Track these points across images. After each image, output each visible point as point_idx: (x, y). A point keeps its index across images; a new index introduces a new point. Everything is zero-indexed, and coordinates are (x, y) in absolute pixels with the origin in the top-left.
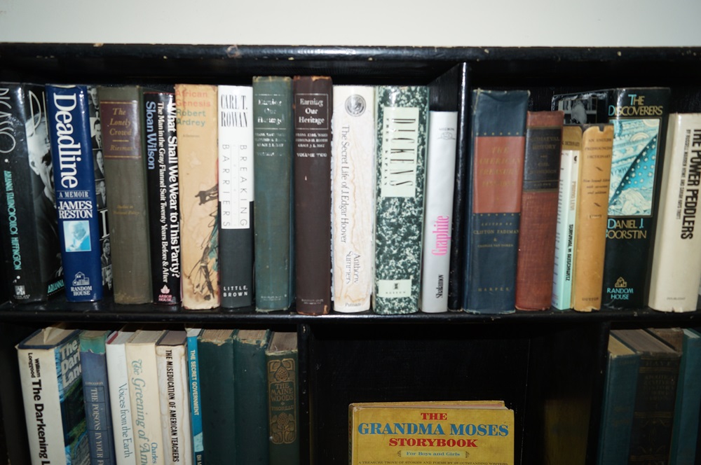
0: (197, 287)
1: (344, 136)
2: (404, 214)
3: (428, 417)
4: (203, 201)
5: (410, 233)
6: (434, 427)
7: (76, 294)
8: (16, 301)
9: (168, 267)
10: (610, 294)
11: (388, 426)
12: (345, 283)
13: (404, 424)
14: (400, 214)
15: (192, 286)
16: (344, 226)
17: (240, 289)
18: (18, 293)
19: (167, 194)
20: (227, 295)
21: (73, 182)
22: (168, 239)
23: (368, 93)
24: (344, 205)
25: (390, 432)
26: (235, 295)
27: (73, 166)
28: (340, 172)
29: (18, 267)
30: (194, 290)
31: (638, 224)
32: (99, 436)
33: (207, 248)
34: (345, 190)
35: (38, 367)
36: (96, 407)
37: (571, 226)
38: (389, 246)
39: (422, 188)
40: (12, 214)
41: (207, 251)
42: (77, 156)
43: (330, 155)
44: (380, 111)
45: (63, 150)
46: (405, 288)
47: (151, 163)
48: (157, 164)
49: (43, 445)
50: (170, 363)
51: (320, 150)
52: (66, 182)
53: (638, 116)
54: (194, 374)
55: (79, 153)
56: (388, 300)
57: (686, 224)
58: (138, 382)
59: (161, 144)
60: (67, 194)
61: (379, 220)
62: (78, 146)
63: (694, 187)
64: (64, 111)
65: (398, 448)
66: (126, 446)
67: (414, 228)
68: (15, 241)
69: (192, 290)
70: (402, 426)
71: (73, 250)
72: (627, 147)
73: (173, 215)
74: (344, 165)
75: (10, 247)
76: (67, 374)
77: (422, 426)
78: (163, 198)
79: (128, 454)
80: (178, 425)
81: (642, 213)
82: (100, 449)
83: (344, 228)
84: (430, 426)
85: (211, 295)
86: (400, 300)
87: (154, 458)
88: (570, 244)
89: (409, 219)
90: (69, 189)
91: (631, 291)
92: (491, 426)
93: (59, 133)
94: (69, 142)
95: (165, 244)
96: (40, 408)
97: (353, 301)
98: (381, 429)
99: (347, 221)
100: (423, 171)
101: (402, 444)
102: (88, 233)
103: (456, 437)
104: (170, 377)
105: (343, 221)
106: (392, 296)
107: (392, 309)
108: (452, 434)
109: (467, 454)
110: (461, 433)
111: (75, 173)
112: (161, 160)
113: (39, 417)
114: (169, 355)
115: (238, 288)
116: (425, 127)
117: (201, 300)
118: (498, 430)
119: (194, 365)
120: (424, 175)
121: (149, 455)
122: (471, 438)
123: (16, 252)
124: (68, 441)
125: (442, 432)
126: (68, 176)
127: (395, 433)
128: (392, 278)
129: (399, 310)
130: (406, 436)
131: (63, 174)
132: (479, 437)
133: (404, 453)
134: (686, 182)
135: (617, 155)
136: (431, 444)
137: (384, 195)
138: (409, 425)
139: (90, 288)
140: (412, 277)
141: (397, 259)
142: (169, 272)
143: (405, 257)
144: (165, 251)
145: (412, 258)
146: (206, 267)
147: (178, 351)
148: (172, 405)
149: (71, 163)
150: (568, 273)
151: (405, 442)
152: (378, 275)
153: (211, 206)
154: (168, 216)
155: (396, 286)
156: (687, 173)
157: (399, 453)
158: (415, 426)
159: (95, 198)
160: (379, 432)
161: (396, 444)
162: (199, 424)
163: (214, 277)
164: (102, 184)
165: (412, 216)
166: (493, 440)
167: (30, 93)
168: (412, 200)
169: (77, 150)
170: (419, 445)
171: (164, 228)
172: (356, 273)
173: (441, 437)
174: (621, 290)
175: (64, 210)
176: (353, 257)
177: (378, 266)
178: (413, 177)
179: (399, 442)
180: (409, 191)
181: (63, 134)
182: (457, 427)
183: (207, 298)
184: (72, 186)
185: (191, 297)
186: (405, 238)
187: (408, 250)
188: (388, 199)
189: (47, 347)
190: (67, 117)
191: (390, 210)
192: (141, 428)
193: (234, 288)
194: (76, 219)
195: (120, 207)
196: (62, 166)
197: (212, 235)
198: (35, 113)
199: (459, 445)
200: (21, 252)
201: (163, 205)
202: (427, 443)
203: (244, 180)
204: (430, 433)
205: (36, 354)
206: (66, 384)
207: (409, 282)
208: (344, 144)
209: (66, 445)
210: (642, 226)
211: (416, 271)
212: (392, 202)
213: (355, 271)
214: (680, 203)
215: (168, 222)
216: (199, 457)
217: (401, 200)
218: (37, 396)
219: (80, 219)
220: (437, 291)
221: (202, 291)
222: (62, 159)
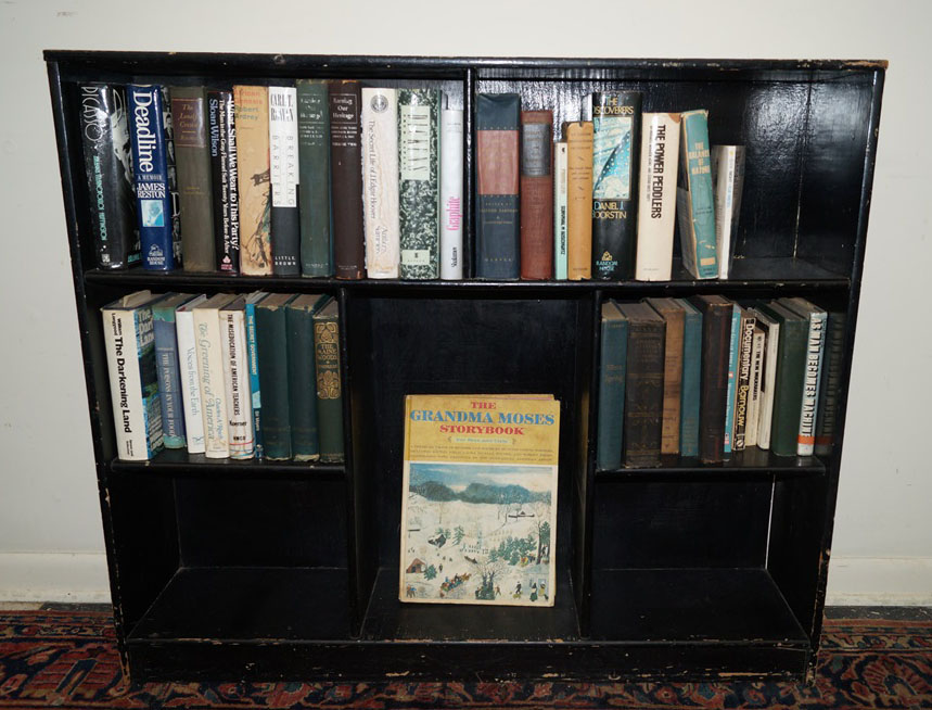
0: (253, 256)
1: (371, 129)
2: (421, 194)
3: (478, 406)
4: (257, 183)
5: (426, 210)
6: (484, 416)
7: (151, 263)
8: (103, 268)
9: (229, 240)
10: (598, 267)
11: (439, 413)
12: (375, 254)
13: (455, 413)
14: (417, 194)
15: (249, 255)
16: (373, 204)
17: (289, 259)
18: (104, 261)
19: (228, 178)
20: (279, 264)
21: (149, 167)
22: (229, 216)
23: (389, 94)
24: (373, 187)
25: (441, 419)
26: (285, 264)
27: (149, 153)
28: (368, 160)
29: (104, 238)
30: (250, 259)
31: (618, 206)
32: (169, 397)
33: (261, 223)
34: (373, 174)
35: (120, 326)
36: (167, 370)
37: (563, 207)
38: (409, 221)
39: (436, 173)
40: (100, 193)
41: (261, 225)
42: (152, 145)
43: (360, 146)
44: (399, 110)
45: (141, 139)
46: (424, 257)
47: (214, 151)
48: (219, 152)
49: (124, 395)
50: (231, 326)
51: (351, 140)
52: (144, 167)
53: (615, 115)
54: (252, 337)
55: (154, 142)
56: (410, 267)
57: (655, 206)
58: (204, 343)
59: (222, 135)
60: (144, 177)
61: (401, 199)
62: (154, 136)
63: (659, 174)
64: (142, 106)
65: (449, 434)
66: (193, 405)
67: (430, 206)
68: (102, 216)
69: (248, 258)
70: (453, 414)
71: (149, 225)
72: (606, 140)
73: (233, 196)
74: (372, 153)
75: (98, 221)
76: (143, 336)
77: (471, 414)
78: (224, 181)
79: (195, 412)
80: (239, 381)
81: (621, 197)
82: (170, 410)
83: (373, 206)
84: (479, 414)
85: (265, 263)
86: (420, 268)
87: (219, 412)
88: (563, 222)
89: (425, 198)
90: (146, 173)
91: (615, 263)
92: (537, 416)
93: (138, 125)
94: (146, 133)
95: (226, 220)
96: (121, 362)
97: (383, 270)
98: (433, 416)
99: (375, 200)
100: (436, 159)
101: (452, 431)
102: (162, 211)
103: (504, 426)
104: (232, 339)
105: (372, 200)
106: (413, 264)
107: (414, 276)
108: (500, 422)
109: (514, 441)
110: (509, 422)
111: (151, 159)
112: (223, 148)
113: (121, 370)
114: (230, 319)
116: (436, 123)
117: (257, 267)
118: (544, 419)
119: (252, 329)
120: (438, 162)
121: (214, 409)
122: (519, 426)
123: (103, 225)
124: (145, 394)
125: (490, 421)
126: (145, 162)
127: (446, 421)
128: (412, 248)
129: (419, 276)
130: (457, 423)
131: (141, 160)
132: (525, 425)
133: (454, 439)
134: (653, 170)
135: (599, 147)
136: (480, 431)
137: (403, 178)
138: (460, 414)
139: (163, 259)
140: (430, 248)
141: (417, 232)
142: (230, 244)
143: (424, 230)
144: (226, 226)
145: (429, 232)
146: (260, 239)
147: (238, 315)
148: (233, 363)
149: (148, 150)
150: (563, 247)
151: (455, 429)
152: (402, 246)
153: (264, 187)
154: (228, 195)
155: (416, 255)
156: (653, 163)
157: (449, 439)
158: (465, 414)
159: (168, 182)
160: (430, 419)
161: (447, 430)
162: (257, 384)
163: (267, 248)
164: (173, 170)
165: (428, 196)
166: (539, 428)
167: (114, 91)
168: (427, 183)
169: (152, 139)
170: (468, 431)
171: (225, 206)
172: (384, 245)
173: (490, 425)
174: (608, 263)
175: (142, 190)
176: (381, 231)
177: (401, 239)
178: (427, 164)
179: (450, 429)
180: (425, 176)
181: (141, 126)
182: (505, 415)
183: (262, 265)
184: (149, 170)
185: (248, 264)
186: (422, 215)
187: (425, 224)
188: (407, 181)
189: (128, 309)
190: (145, 112)
191: (409, 191)
192: (207, 385)
193: (284, 258)
194: (151, 199)
195: (188, 188)
196: (141, 153)
197: (266, 211)
198: (118, 107)
199: (506, 432)
200: (106, 225)
201: (225, 187)
202: (476, 430)
203: (291, 165)
204: (479, 421)
205: (119, 314)
206: (143, 345)
207: (428, 252)
208: (371, 135)
209: (143, 397)
210: (622, 208)
211: (433, 243)
212: (410, 184)
213: (383, 243)
214: (649, 187)
215: (228, 201)
216: (257, 413)
217: (418, 182)
218: (119, 352)
219: (155, 199)
220: (452, 262)
221: (257, 260)
222: (140, 147)
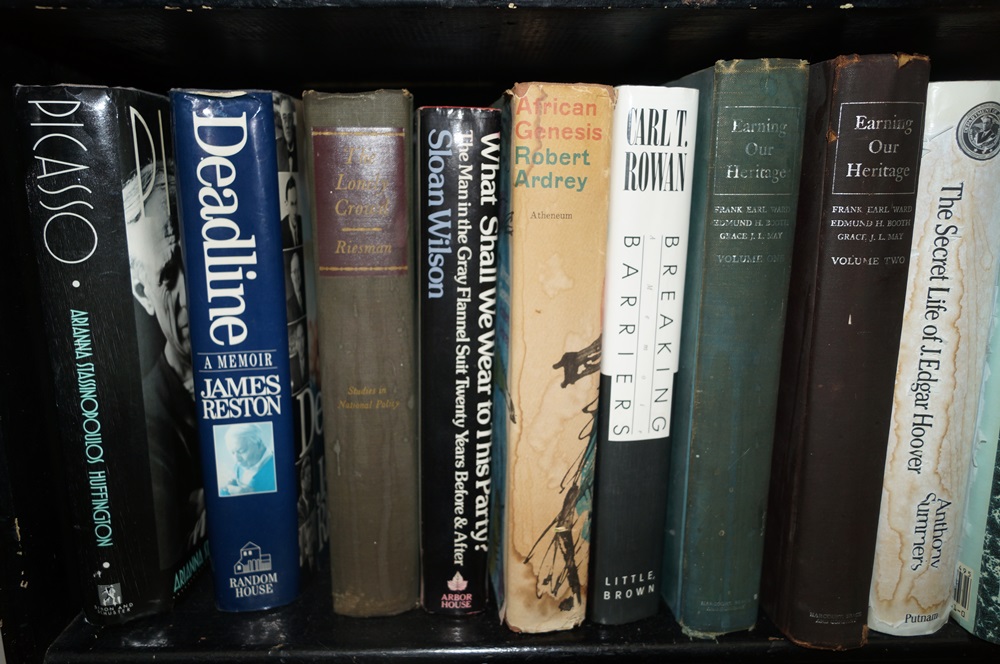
0: (545, 583)
1: (945, 210)
4: (571, 378)
7: (240, 593)
8: (101, 619)
9: (466, 530)
12: (908, 569)
15: (533, 581)
16: (919, 432)
17: (641, 580)
18: (105, 603)
19: (473, 359)
20: (613, 595)
21: (237, 330)
22: (470, 465)
24: (924, 383)
26: (629, 594)
27: (238, 293)
29: (104, 542)
30: (537, 590)
33: (574, 489)
34: (930, 344)
40: (91, 415)
41: (572, 497)
42: (246, 268)
45: (213, 253)
47: (436, 283)
48: (450, 285)
52: (222, 332)
55: (252, 260)
59: (462, 236)
60: (222, 362)
62: (251, 243)
64: (217, 155)
68: (98, 480)
69: (533, 589)
71: (235, 491)
73: (483, 408)
74: (936, 283)
75: (87, 495)
78: (461, 368)
83: (918, 438)
85: (575, 596)
90: (228, 348)
93: (206, 210)
94: (226, 233)
95: (461, 478)
97: (924, 611)
99: (927, 420)
102: (270, 450)
105: (919, 420)
111: (241, 309)
112: (462, 275)
115: (637, 578)
117: (551, 610)
123: (100, 506)
126: (225, 318)
131: (213, 312)
139: (274, 578)
142: (471, 542)
144: (461, 492)
146: (567, 535)
149: (233, 284)
153: (587, 386)
154: (471, 410)
163: (582, 558)
164: (299, 331)
167: (133, 111)
169: (246, 252)
171: (461, 439)
172: (937, 544)
175: (214, 399)
176: (933, 507)
181: (214, 216)
183: (566, 605)
184: (234, 340)
185: (528, 605)
190: (226, 172)
193: (629, 579)
194: (242, 420)
195: (355, 392)
196: (212, 293)
197: (586, 457)
198: (143, 164)
200: (112, 505)
201: (461, 386)
203: (667, 321)
208: (941, 230)
213: (936, 539)
215: (472, 424)
219: (254, 418)
221: (555, 592)
222: (211, 277)
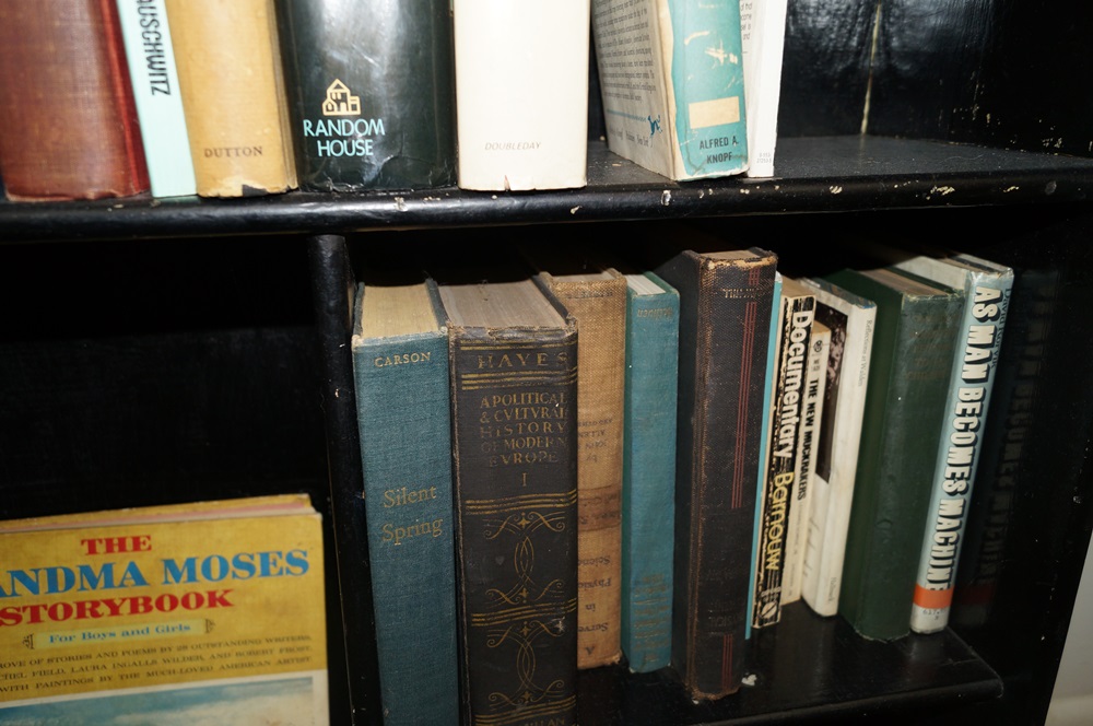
3: (101, 548)
6: (120, 571)
10: (312, 141)
13: (36, 571)
65: (24, 628)
70: (32, 575)
77: (85, 570)
84: (107, 569)
91: (377, 126)
92: (264, 556)
101: (35, 618)
103: (178, 590)
108: (167, 582)
109: (209, 624)
110: (192, 578)
118: (283, 563)
122: (218, 587)
125: (140, 580)
127: (14, 594)
130: (45, 597)
132: (236, 584)
133: (41, 638)
136: (115, 610)
138: (52, 573)
151: (44, 614)
157: (29, 641)
158: (69, 573)
161: (18, 619)
166: (271, 587)
170: (81, 615)
173: (140, 591)
179: (26, 616)
182: (180, 564)
199: (186, 603)
202: (103, 609)
204: (109, 584)
